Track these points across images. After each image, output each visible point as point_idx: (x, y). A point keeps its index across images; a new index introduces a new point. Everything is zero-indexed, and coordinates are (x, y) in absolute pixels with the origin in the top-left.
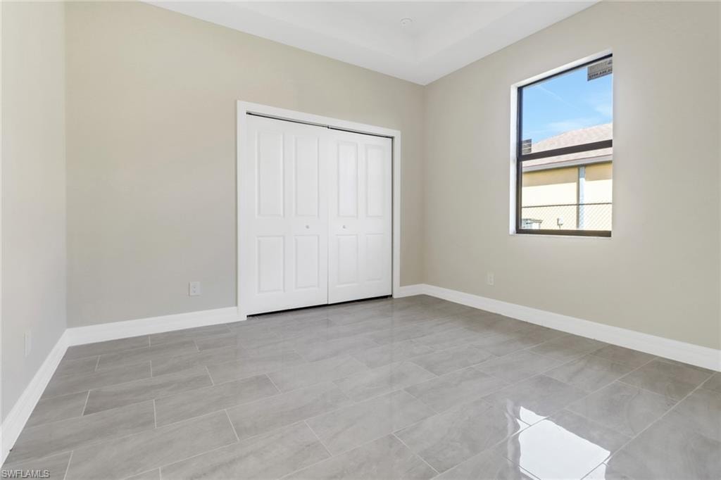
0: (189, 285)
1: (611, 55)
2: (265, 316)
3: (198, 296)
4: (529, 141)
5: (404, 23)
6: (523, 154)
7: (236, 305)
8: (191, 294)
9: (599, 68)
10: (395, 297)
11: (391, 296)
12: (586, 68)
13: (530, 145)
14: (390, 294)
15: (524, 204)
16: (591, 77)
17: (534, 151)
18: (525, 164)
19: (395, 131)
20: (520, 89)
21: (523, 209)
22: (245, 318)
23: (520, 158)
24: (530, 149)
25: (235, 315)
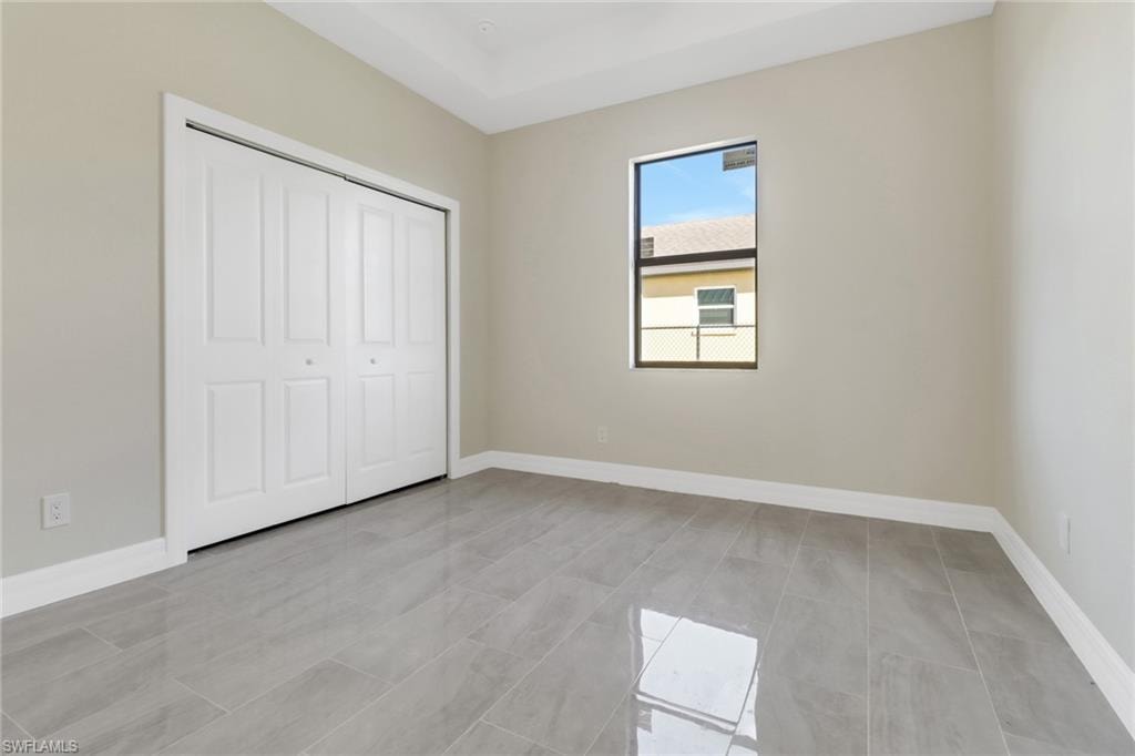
0: (42, 501)
1: (755, 143)
2: (224, 546)
3: (66, 525)
4: (651, 240)
5: (484, 29)
6: (642, 257)
7: (163, 533)
8: (48, 523)
9: (739, 156)
10: (453, 476)
11: (446, 476)
12: (721, 152)
13: (652, 246)
14: (444, 473)
15: (644, 325)
16: (727, 166)
17: (657, 254)
18: (645, 271)
19: (451, 201)
20: (637, 166)
21: (643, 331)
22: (183, 558)
23: (640, 263)
24: (652, 252)
25: (164, 554)
